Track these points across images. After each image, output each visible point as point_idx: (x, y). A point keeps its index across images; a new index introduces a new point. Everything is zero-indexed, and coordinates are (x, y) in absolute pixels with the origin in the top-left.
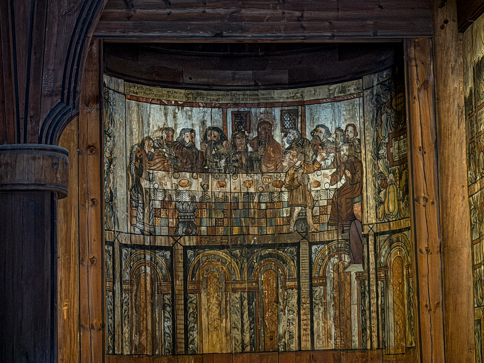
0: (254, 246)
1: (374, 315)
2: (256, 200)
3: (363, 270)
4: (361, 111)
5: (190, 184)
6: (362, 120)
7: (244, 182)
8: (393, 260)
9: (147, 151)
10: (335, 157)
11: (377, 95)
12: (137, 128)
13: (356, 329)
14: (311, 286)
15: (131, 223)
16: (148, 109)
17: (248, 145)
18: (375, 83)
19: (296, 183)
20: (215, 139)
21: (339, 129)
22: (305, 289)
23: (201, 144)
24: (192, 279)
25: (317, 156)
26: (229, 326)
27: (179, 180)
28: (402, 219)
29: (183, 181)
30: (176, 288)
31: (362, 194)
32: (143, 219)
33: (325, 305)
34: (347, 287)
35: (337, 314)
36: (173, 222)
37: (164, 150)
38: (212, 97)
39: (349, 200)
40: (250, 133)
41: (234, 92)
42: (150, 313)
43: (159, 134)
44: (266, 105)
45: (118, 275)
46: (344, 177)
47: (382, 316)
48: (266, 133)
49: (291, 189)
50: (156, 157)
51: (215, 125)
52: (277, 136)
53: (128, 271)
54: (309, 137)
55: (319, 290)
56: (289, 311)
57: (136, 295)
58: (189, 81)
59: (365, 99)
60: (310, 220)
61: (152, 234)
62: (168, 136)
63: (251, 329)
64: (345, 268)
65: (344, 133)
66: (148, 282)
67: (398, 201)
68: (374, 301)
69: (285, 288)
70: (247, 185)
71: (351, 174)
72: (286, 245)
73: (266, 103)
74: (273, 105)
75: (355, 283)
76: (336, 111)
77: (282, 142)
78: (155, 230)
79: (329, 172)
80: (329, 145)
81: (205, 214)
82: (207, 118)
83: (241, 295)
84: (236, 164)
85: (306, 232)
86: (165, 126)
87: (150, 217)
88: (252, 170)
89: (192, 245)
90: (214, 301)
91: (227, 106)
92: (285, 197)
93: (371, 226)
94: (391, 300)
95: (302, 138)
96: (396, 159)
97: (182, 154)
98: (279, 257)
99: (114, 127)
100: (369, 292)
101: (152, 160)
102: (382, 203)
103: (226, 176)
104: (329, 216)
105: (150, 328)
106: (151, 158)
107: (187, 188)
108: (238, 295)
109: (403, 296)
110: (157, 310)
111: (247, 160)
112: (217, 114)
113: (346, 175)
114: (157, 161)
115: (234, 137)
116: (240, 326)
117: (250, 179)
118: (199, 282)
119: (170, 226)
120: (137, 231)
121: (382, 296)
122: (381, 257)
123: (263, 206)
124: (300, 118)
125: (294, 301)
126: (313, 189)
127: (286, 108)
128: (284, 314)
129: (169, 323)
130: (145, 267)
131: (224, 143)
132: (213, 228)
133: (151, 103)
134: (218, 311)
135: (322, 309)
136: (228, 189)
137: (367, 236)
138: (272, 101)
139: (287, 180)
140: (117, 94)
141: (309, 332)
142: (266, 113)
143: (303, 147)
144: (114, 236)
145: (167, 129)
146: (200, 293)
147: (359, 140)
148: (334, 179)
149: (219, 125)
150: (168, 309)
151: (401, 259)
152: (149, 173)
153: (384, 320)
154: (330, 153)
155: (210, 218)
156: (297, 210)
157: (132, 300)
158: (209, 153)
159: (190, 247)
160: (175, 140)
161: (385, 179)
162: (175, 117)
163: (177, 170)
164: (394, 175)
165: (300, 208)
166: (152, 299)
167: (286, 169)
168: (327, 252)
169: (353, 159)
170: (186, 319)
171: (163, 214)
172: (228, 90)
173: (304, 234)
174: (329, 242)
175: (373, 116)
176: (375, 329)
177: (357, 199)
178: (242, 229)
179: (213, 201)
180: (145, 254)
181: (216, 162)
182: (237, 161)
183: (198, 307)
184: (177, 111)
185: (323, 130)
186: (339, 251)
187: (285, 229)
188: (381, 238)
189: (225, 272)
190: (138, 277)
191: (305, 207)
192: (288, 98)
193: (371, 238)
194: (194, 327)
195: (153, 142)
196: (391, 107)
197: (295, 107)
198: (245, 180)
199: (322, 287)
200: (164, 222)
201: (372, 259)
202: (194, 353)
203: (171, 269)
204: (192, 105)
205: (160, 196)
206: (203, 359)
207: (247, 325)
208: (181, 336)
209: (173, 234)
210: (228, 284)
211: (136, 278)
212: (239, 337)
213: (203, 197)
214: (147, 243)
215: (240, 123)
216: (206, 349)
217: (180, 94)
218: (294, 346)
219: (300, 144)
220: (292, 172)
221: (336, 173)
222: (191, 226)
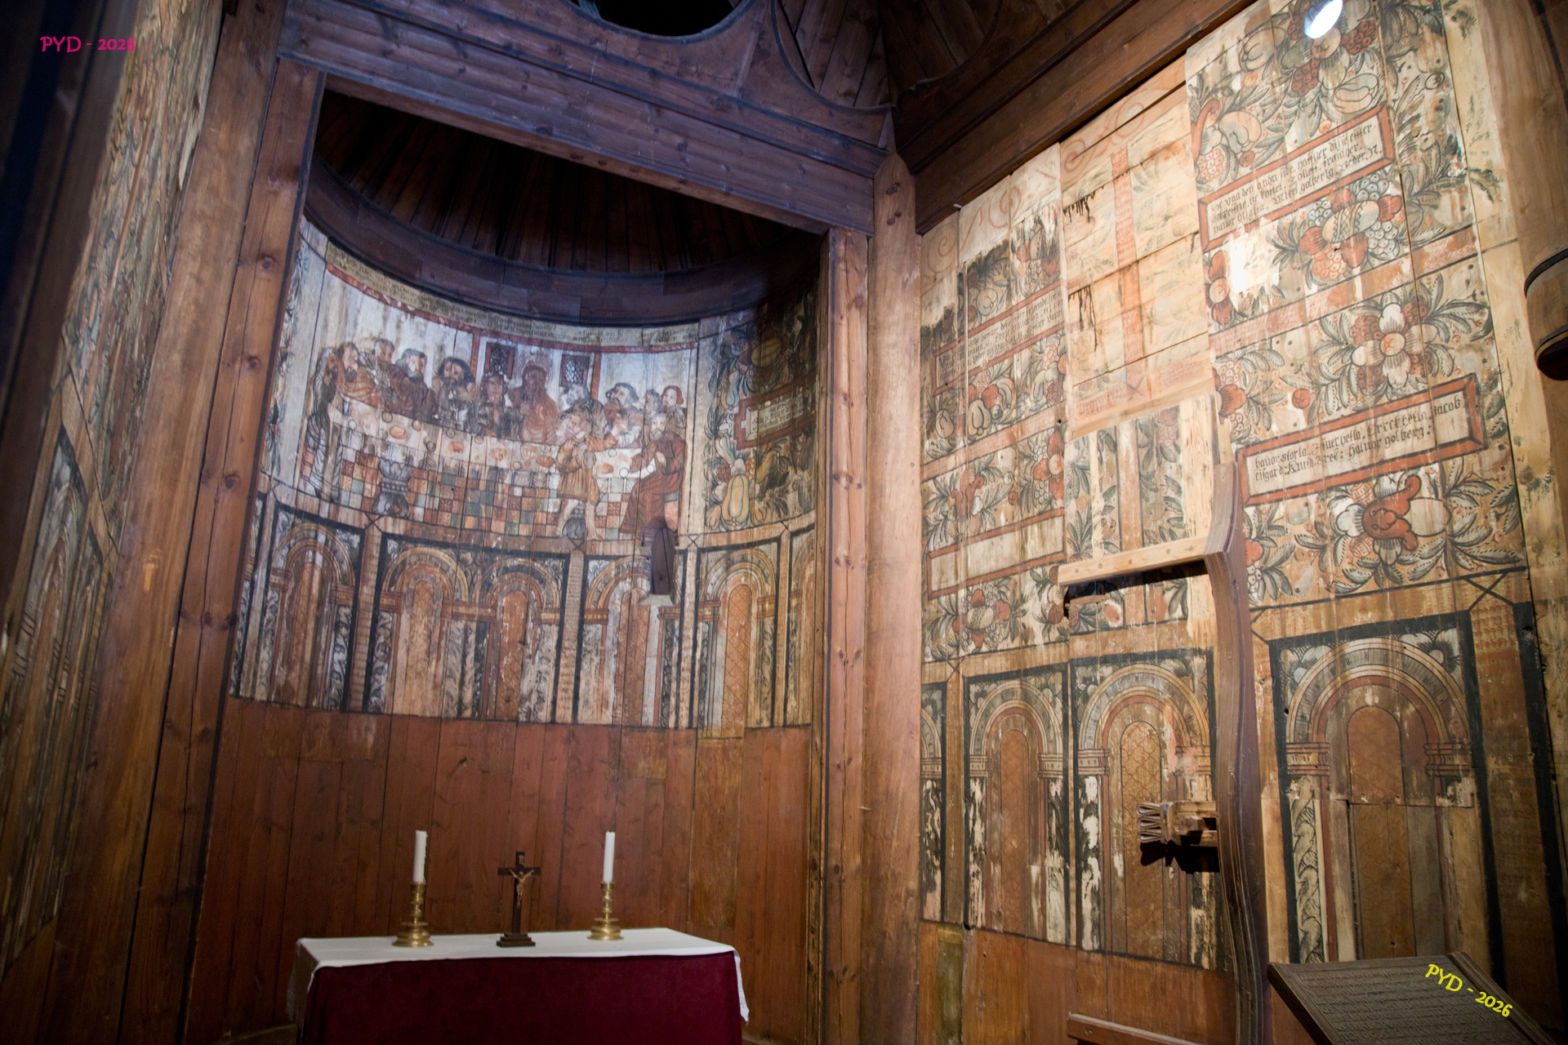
0: (496, 551)
1: (686, 674)
2: (508, 480)
3: (671, 604)
4: (693, 368)
5: (406, 436)
6: (693, 381)
7: (493, 451)
8: (730, 590)
9: (346, 364)
10: (641, 433)
11: (724, 345)
12: (337, 322)
13: (652, 695)
14: (582, 623)
15: (301, 472)
16: (359, 301)
17: (506, 397)
18: (723, 327)
19: (574, 463)
20: (456, 377)
21: (652, 392)
22: (571, 626)
23: (433, 379)
24: (390, 586)
25: (612, 427)
26: (440, 672)
27: (390, 425)
28: (756, 526)
29: (396, 429)
30: (362, 598)
31: (681, 488)
32: (323, 472)
33: (602, 653)
34: (642, 629)
35: (622, 669)
36: (371, 490)
37: (374, 372)
38: (460, 315)
39: (658, 497)
40: (510, 378)
41: (494, 315)
42: (311, 633)
43: (370, 345)
44: (541, 344)
45: (264, 556)
46: (653, 462)
47: (700, 675)
48: (536, 383)
49: (564, 472)
50: (359, 379)
51: (459, 356)
52: (553, 389)
53: (285, 552)
54: (602, 398)
55: (593, 631)
56: (541, 659)
57: (291, 598)
58: (429, 279)
59: (701, 352)
60: (590, 522)
61: (334, 501)
62: (384, 353)
63: (476, 681)
64: (641, 599)
65: (660, 398)
66: (316, 579)
67: (750, 499)
68: (687, 653)
69: (539, 622)
70: (497, 455)
71: (667, 458)
72: (549, 555)
73: (542, 341)
74: (552, 345)
75: (656, 625)
76: (651, 366)
77: (560, 399)
78: (340, 495)
79: (629, 454)
80: (633, 414)
81: (424, 488)
82: (448, 342)
83: (466, 626)
84: (484, 422)
85: (583, 539)
86: (382, 336)
87: (334, 471)
88: (508, 434)
89: (397, 532)
90: (421, 629)
91: (481, 332)
92: (555, 482)
93: (693, 538)
94: (720, 651)
95: (591, 398)
96: (752, 437)
97: (400, 386)
98: (533, 572)
99: (299, 301)
100: (680, 640)
101: (352, 381)
102: (717, 503)
103: (465, 437)
104: (622, 518)
105: (308, 657)
106: (351, 378)
107: (402, 441)
108: (461, 625)
109: (747, 647)
110: (324, 631)
111: (501, 418)
112: (464, 339)
113: (656, 460)
114: (360, 385)
115: (485, 380)
116: (458, 676)
117: (502, 447)
118: (400, 596)
119: (366, 494)
120: (310, 489)
121: (703, 646)
122: (707, 584)
123: (518, 492)
124: (590, 371)
125: (551, 643)
126: (600, 475)
127: (571, 353)
128: (533, 663)
129: (341, 656)
130: (314, 553)
131: (470, 386)
132: (433, 515)
133: (364, 292)
134: (425, 647)
135: (596, 660)
136: (465, 456)
137: (684, 553)
138: (551, 339)
139: (561, 457)
140: (313, 256)
141: (571, 694)
142: (539, 354)
143: (591, 412)
144: (270, 485)
145: (384, 342)
146: (400, 614)
147: (685, 411)
148: (638, 463)
149: (466, 356)
150: (344, 631)
151: (748, 590)
152: (344, 401)
153: (704, 683)
154: (634, 425)
155: (432, 496)
156: (572, 504)
157: (282, 605)
158: (443, 396)
159: (393, 536)
160: (393, 362)
161: (727, 467)
162: (398, 327)
163: (390, 410)
164: (745, 461)
165: (576, 502)
166: (318, 609)
167: (562, 440)
168: (613, 573)
169: (671, 437)
170: (371, 653)
171: (357, 472)
172: (486, 309)
173: (578, 542)
174: (619, 557)
175: (714, 375)
176: (685, 696)
177: (672, 497)
178: (479, 523)
179: (440, 470)
180: (316, 532)
181: (453, 413)
182: (485, 416)
183: (393, 635)
184: (403, 318)
185: (626, 391)
186: (633, 573)
187: (549, 530)
188: (712, 556)
189: (444, 587)
190: (301, 567)
191: (585, 501)
192: (575, 339)
193: (692, 557)
194: (383, 668)
195: (359, 354)
196: (749, 362)
197: (586, 354)
198: (495, 447)
199: (600, 626)
200: (356, 486)
201: (690, 588)
202: (378, 712)
203: (357, 565)
204: (428, 317)
205: (356, 443)
206: (391, 723)
207: (470, 674)
208: (359, 679)
209: (368, 509)
210: (447, 607)
211: (296, 565)
212: (455, 693)
213: (425, 461)
214: (324, 514)
215: (498, 362)
216: (400, 707)
217: (412, 295)
218: (544, 715)
219: (588, 406)
220: (569, 446)
221: (641, 455)
222: (400, 504)
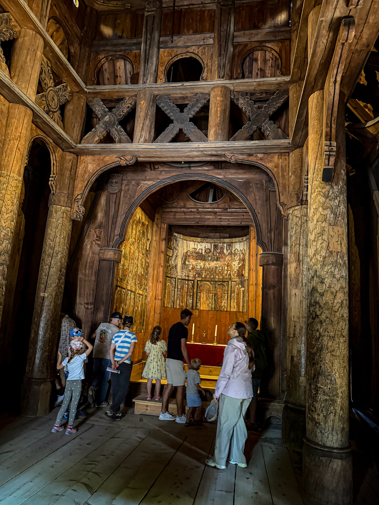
0: (217, 281)
1: (246, 302)
2: (218, 269)
3: (244, 289)
4: (246, 245)
5: (200, 263)
6: (246, 248)
7: (215, 264)
9: (188, 254)
10: (239, 258)
12: (186, 248)
13: (241, 306)
14: (231, 293)
15: (182, 273)
16: (189, 243)
17: (217, 254)
19: (229, 264)
20: (208, 252)
22: (229, 294)
23: (204, 253)
24: (199, 289)
25: (235, 257)
26: (208, 303)
30: (194, 291)
31: (245, 268)
32: (186, 272)
33: (234, 299)
34: (240, 294)
35: (237, 301)
36: (194, 273)
37: (193, 254)
38: (208, 240)
39: (242, 270)
40: (218, 250)
41: (214, 239)
42: (186, 297)
43: (192, 250)
45: (176, 287)
46: (241, 263)
48: (222, 250)
51: (208, 248)
52: (225, 251)
53: (180, 286)
54: (233, 252)
55: (233, 294)
56: (225, 300)
57: (182, 292)
58: (202, 236)
59: (247, 242)
60: (232, 275)
61: (188, 276)
62: (195, 250)
64: (240, 289)
65: (242, 251)
66: (186, 289)
68: (246, 298)
69: (224, 293)
71: (243, 262)
72: (225, 281)
74: (224, 243)
75: (242, 293)
76: (240, 245)
77: (226, 253)
79: (237, 262)
80: (238, 254)
81: (204, 272)
82: (207, 246)
87: (188, 272)
88: (218, 260)
90: (205, 295)
91: (212, 243)
92: (226, 268)
93: (247, 277)
95: (231, 252)
98: (223, 285)
99: (178, 247)
100: (245, 296)
103: (211, 262)
104: (237, 274)
105: (185, 301)
107: (199, 265)
108: (211, 294)
110: (188, 297)
111: (216, 258)
112: (209, 245)
114: (191, 257)
115: (213, 251)
116: (211, 303)
117: (217, 263)
118: (201, 290)
120: (184, 275)
123: (220, 270)
124: (231, 247)
125: (226, 297)
126: (233, 266)
127: (228, 244)
129: (192, 301)
130: (185, 285)
131: (211, 253)
132: (206, 276)
133: (190, 241)
134: (206, 298)
136: (211, 265)
137: (245, 280)
139: (227, 264)
140: (180, 239)
141: (230, 306)
142: (222, 245)
144: (176, 276)
145: (195, 248)
146: (201, 293)
147: (245, 253)
148: (239, 264)
149: (210, 248)
150: (191, 297)
152: (188, 260)
154: (238, 256)
155: (205, 273)
156: (229, 272)
157: (180, 293)
158: (206, 255)
159: (199, 281)
160: (197, 251)
163: (197, 260)
166: (187, 293)
168: (235, 284)
169: (243, 258)
170: (196, 300)
171: (192, 271)
172: (212, 239)
173: (230, 279)
174: (236, 281)
176: (246, 306)
177: (244, 270)
178: (214, 277)
179: (207, 268)
180: (185, 282)
181: (208, 258)
182: (214, 258)
183: (200, 297)
184: (198, 244)
185: (237, 250)
186: (239, 284)
187: (225, 277)
189: (208, 288)
191: (231, 271)
192: (228, 241)
194: (199, 302)
195: (190, 252)
197: (230, 244)
200: (192, 273)
201: (246, 287)
202: (198, 309)
203: (193, 286)
204: (202, 242)
205: (191, 266)
206: (200, 311)
207: (213, 303)
208: (195, 304)
209: (194, 277)
210: (209, 291)
211: (182, 288)
212: (211, 306)
213: (204, 267)
214: (187, 279)
215: (215, 248)
216: (202, 309)
217: (199, 239)
218: (225, 310)
219: (231, 254)
220: (228, 261)
221: (239, 262)
222: (200, 275)
